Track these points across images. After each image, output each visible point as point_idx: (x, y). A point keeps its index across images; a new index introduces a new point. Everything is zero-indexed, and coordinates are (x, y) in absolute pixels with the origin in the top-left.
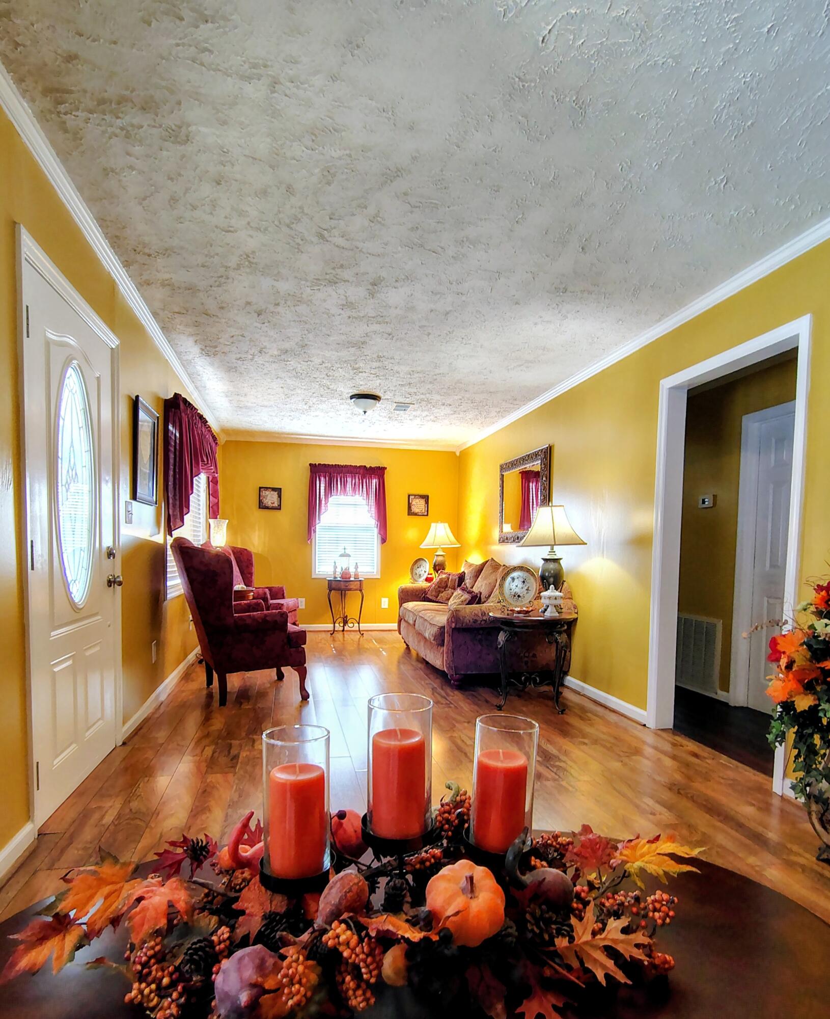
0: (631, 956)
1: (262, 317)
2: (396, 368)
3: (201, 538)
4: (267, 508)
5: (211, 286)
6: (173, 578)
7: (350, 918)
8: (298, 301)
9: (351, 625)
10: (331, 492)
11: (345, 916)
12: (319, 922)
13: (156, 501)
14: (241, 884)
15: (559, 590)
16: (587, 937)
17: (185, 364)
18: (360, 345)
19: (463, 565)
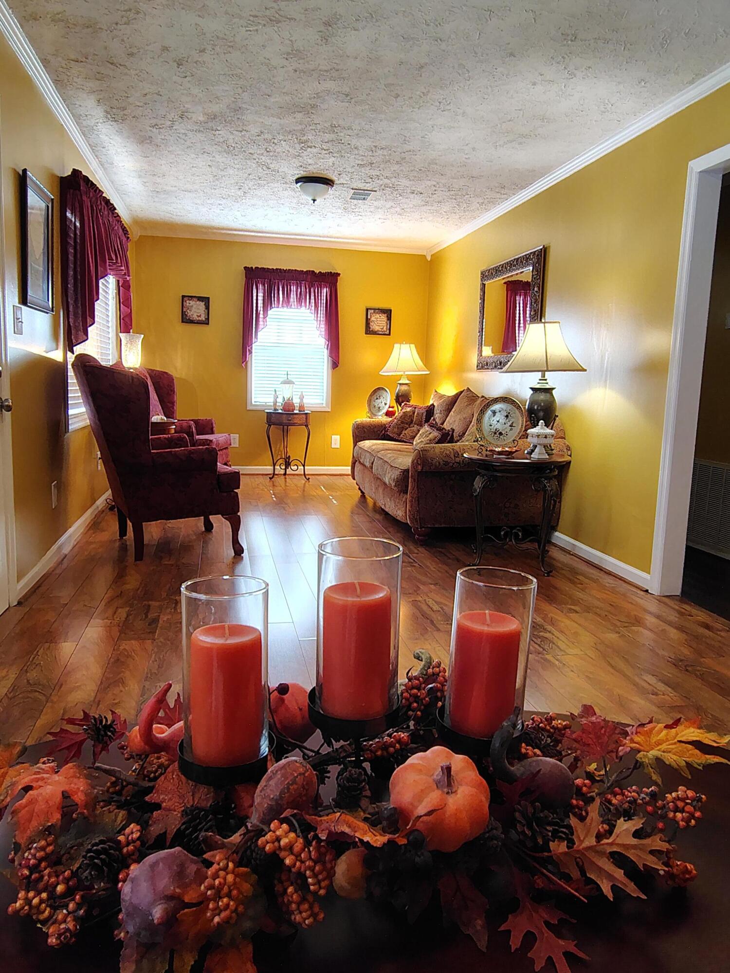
0: (644, 865)
1: (182, 68)
2: (354, 142)
3: (110, 358)
4: (191, 322)
5: (117, 24)
6: (76, 405)
7: (294, 816)
8: (229, 46)
9: (295, 468)
10: (271, 302)
11: (287, 813)
12: (254, 820)
13: (53, 307)
14: (156, 771)
15: (550, 427)
16: (591, 841)
17: (86, 132)
18: (309, 109)
19: (432, 396)
